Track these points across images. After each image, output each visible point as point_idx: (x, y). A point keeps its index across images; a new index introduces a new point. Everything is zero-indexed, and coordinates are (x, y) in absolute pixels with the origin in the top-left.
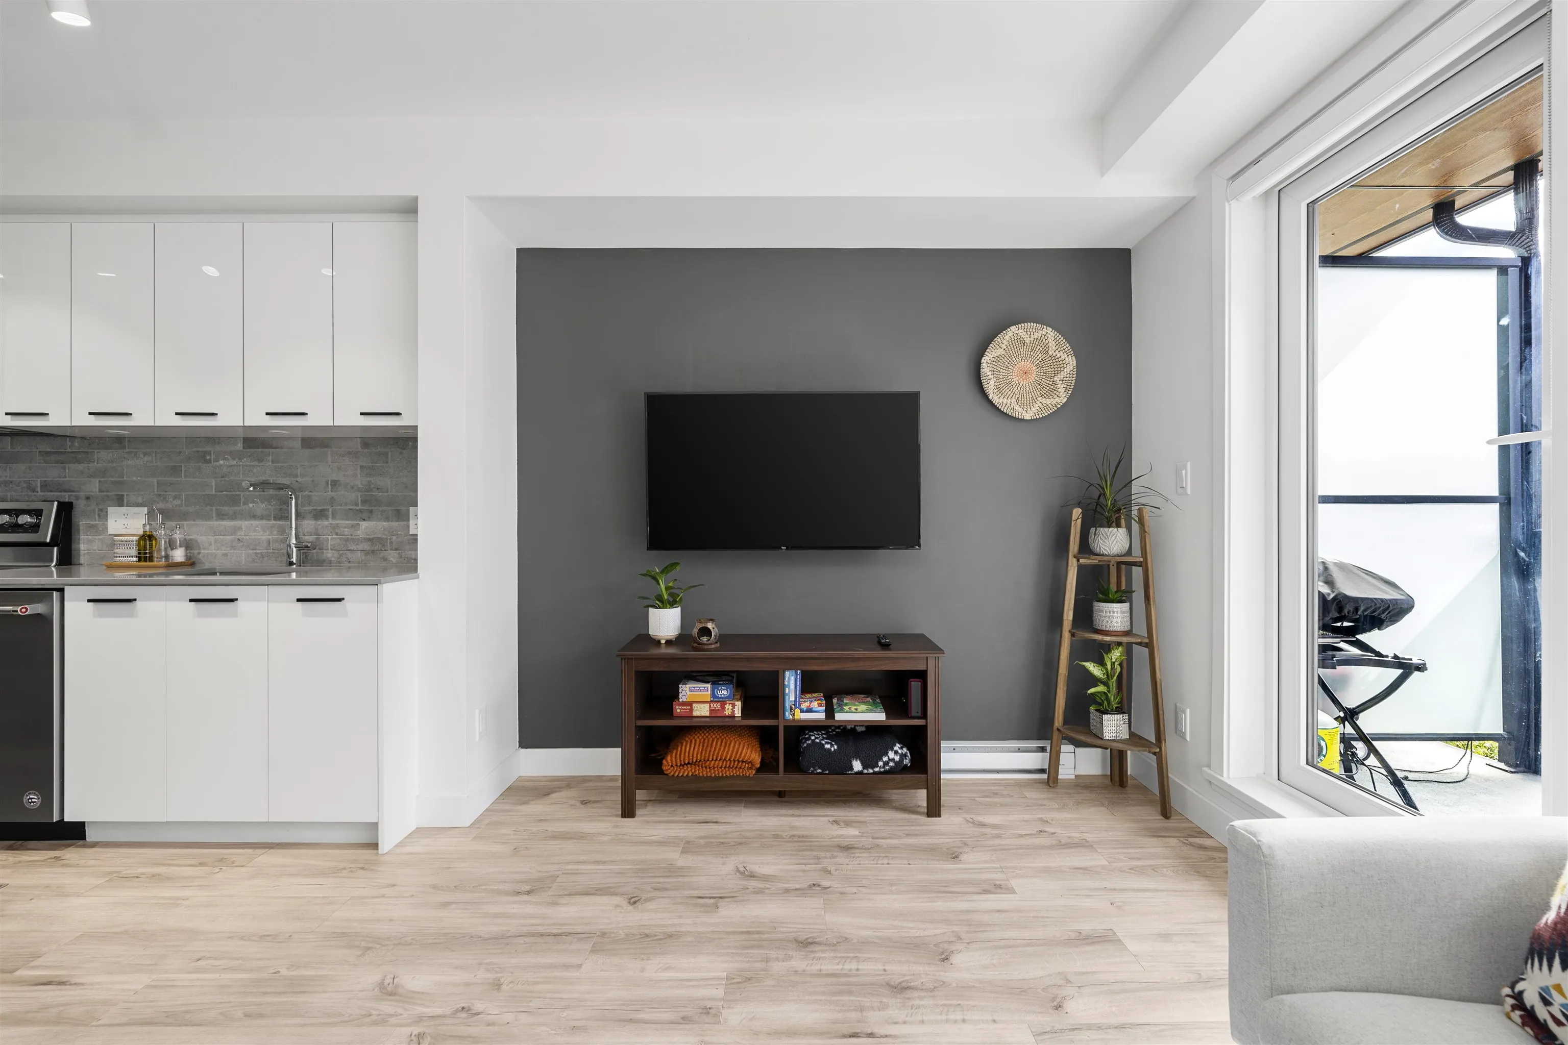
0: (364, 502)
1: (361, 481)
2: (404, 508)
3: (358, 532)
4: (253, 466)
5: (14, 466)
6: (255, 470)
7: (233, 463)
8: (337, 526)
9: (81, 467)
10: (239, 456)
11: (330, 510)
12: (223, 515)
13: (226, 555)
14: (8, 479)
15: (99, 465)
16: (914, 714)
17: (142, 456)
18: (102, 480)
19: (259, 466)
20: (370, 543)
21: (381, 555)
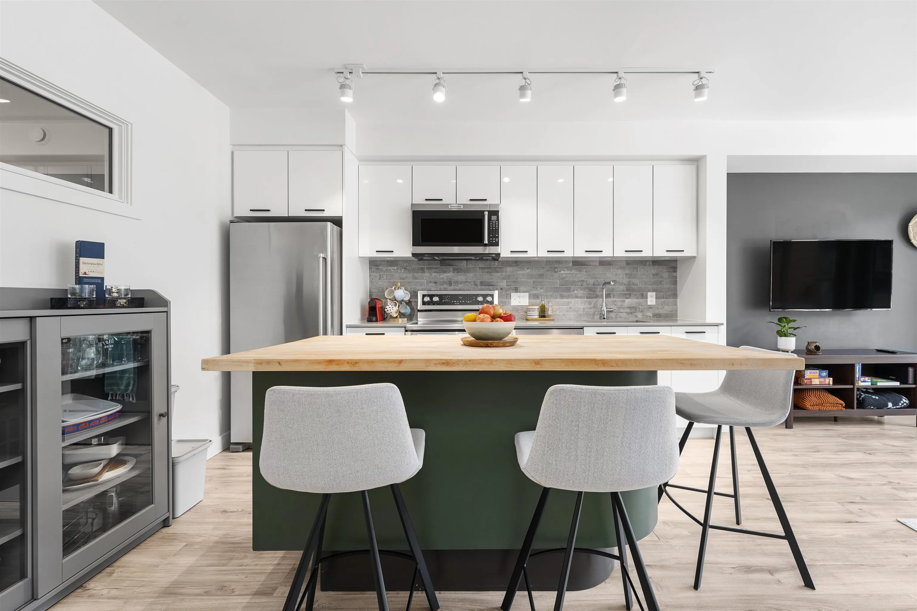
0: (627, 290)
1: (625, 281)
2: (645, 293)
3: (625, 304)
4: (577, 274)
5: (468, 274)
6: (578, 276)
7: (568, 273)
8: (615, 301)
9: (498, 274)
10: (570, 269)
11: (612, 294)
12: (563, 296)
13: (564, 315)
14: (465, 280)
15: (506, 274)
16: (910, 383)
17: (526, 269)
18: (508, 280)
19: (580, 274)
20: (630, 309)
21: (635, 315)
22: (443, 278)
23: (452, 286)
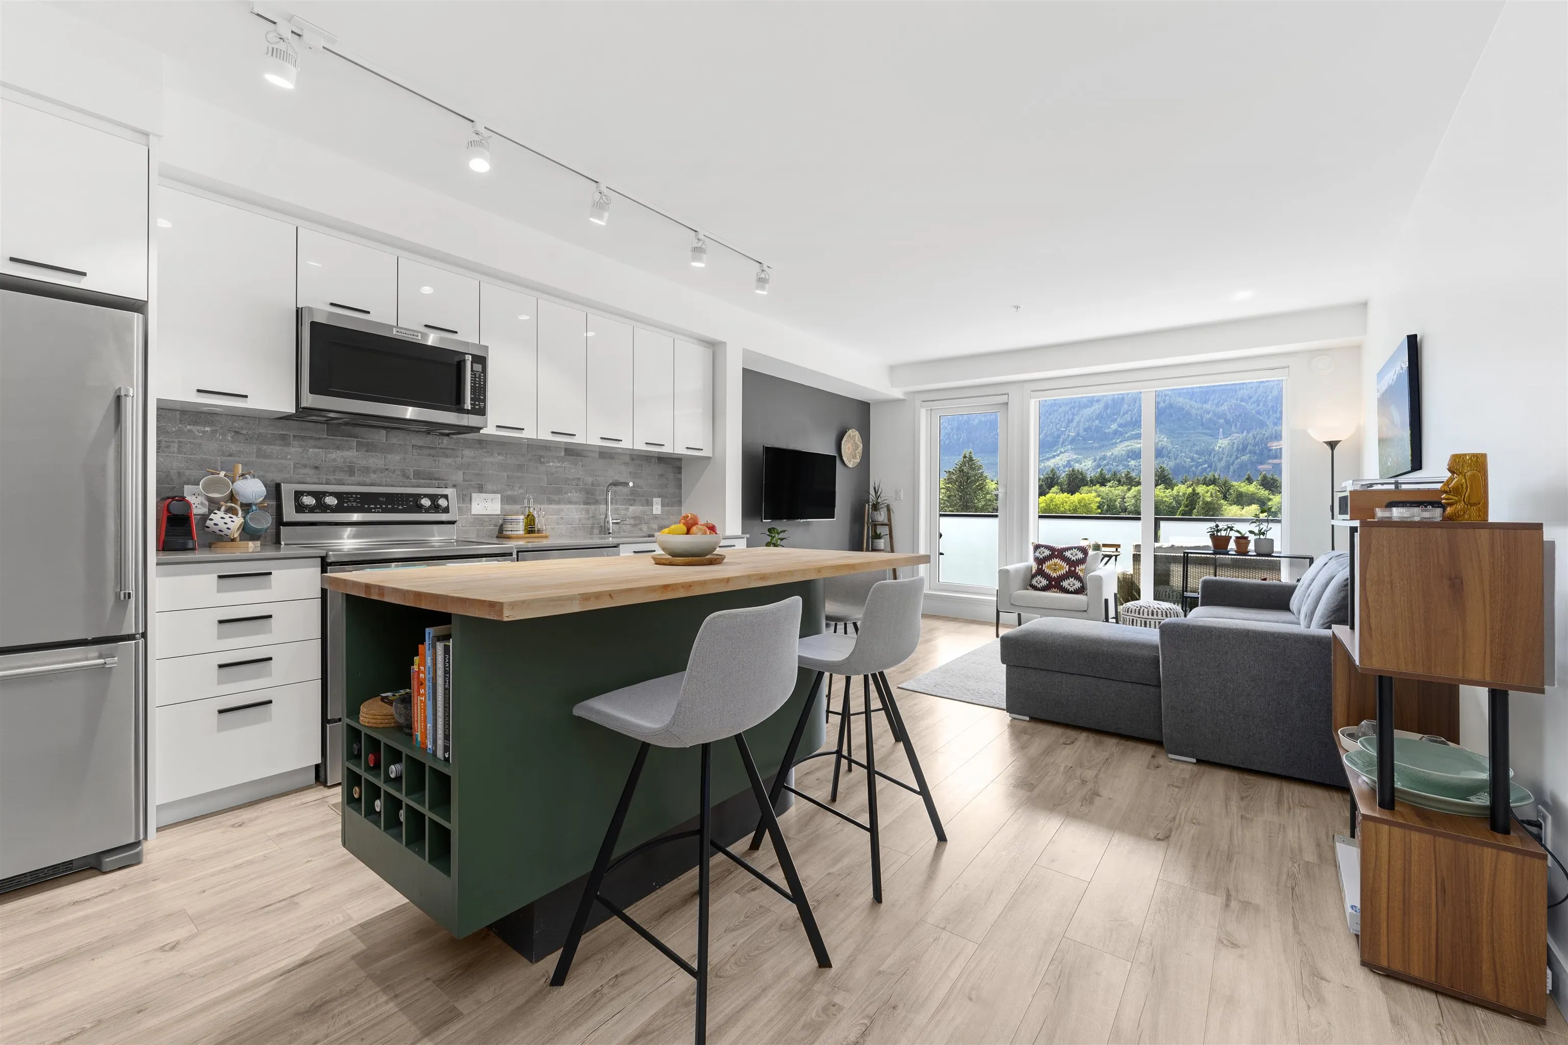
0: (631, 494)
2: (650, 499)
3: (629, 513)
4: (571, 467)
6: (572, 471)
7: (558, 465)
10: (560, 459)
12: (552, 501)
15: (463, 460)
17: (497, 455)
18: (465, 472)
19: (574, 468)
20: (634, 520)
21: (639, 527)
22: (334, 460)
23: (354, 476)
